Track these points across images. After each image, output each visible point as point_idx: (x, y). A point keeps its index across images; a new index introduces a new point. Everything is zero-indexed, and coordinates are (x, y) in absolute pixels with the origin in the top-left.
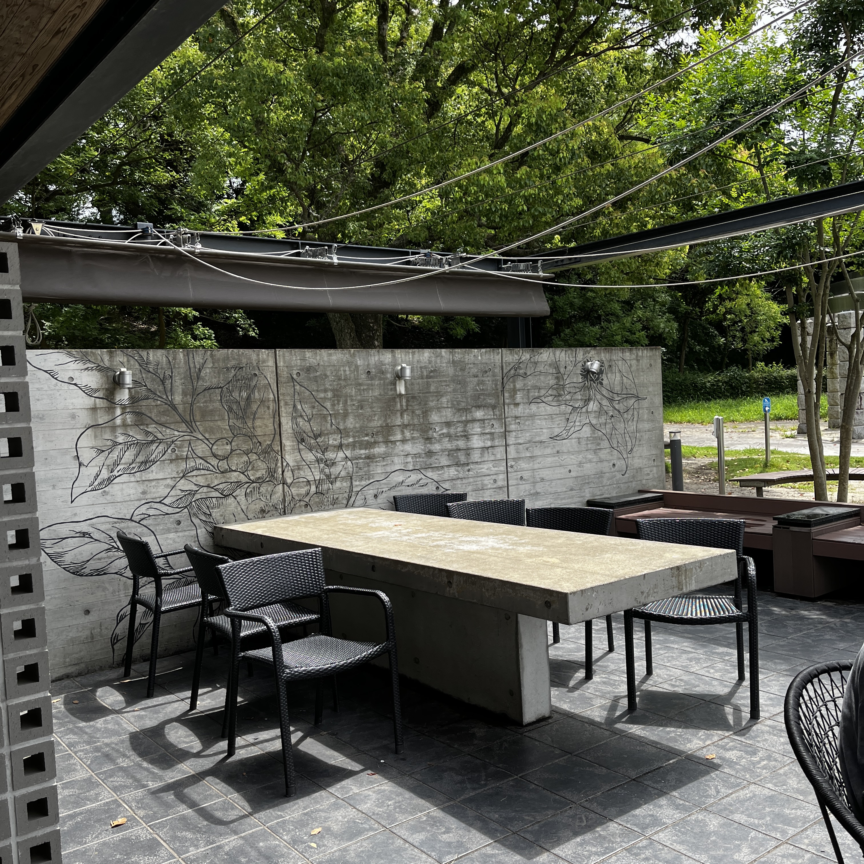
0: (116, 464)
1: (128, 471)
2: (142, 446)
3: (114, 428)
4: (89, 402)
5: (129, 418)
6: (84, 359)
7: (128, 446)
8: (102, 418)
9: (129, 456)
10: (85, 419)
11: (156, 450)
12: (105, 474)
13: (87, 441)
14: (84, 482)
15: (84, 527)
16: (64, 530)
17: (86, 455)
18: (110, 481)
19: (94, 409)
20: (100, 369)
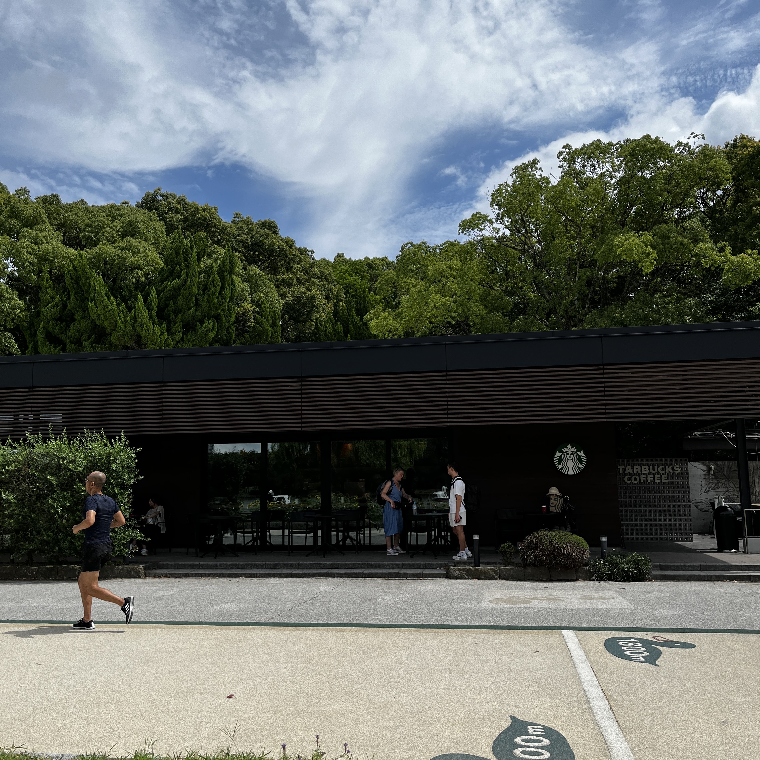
0: (710, 487)
1: (713, 489)
2: (716, 484)
3: (710, 479)
4: (704, 473)
5: (713, 477)
6: (703, 464)
7: (713, 483)
8: (707, 477)
9: (713, 485)
10: (703, 477)
11: (720, 485)
12: (707, 489)
13: (704, 482)
14: (703, 491)
15: (703, 501)
16: (698, 501)
17: (703, 485)
18: (709, 491)
19: (705, 475)
20: (706, 466)
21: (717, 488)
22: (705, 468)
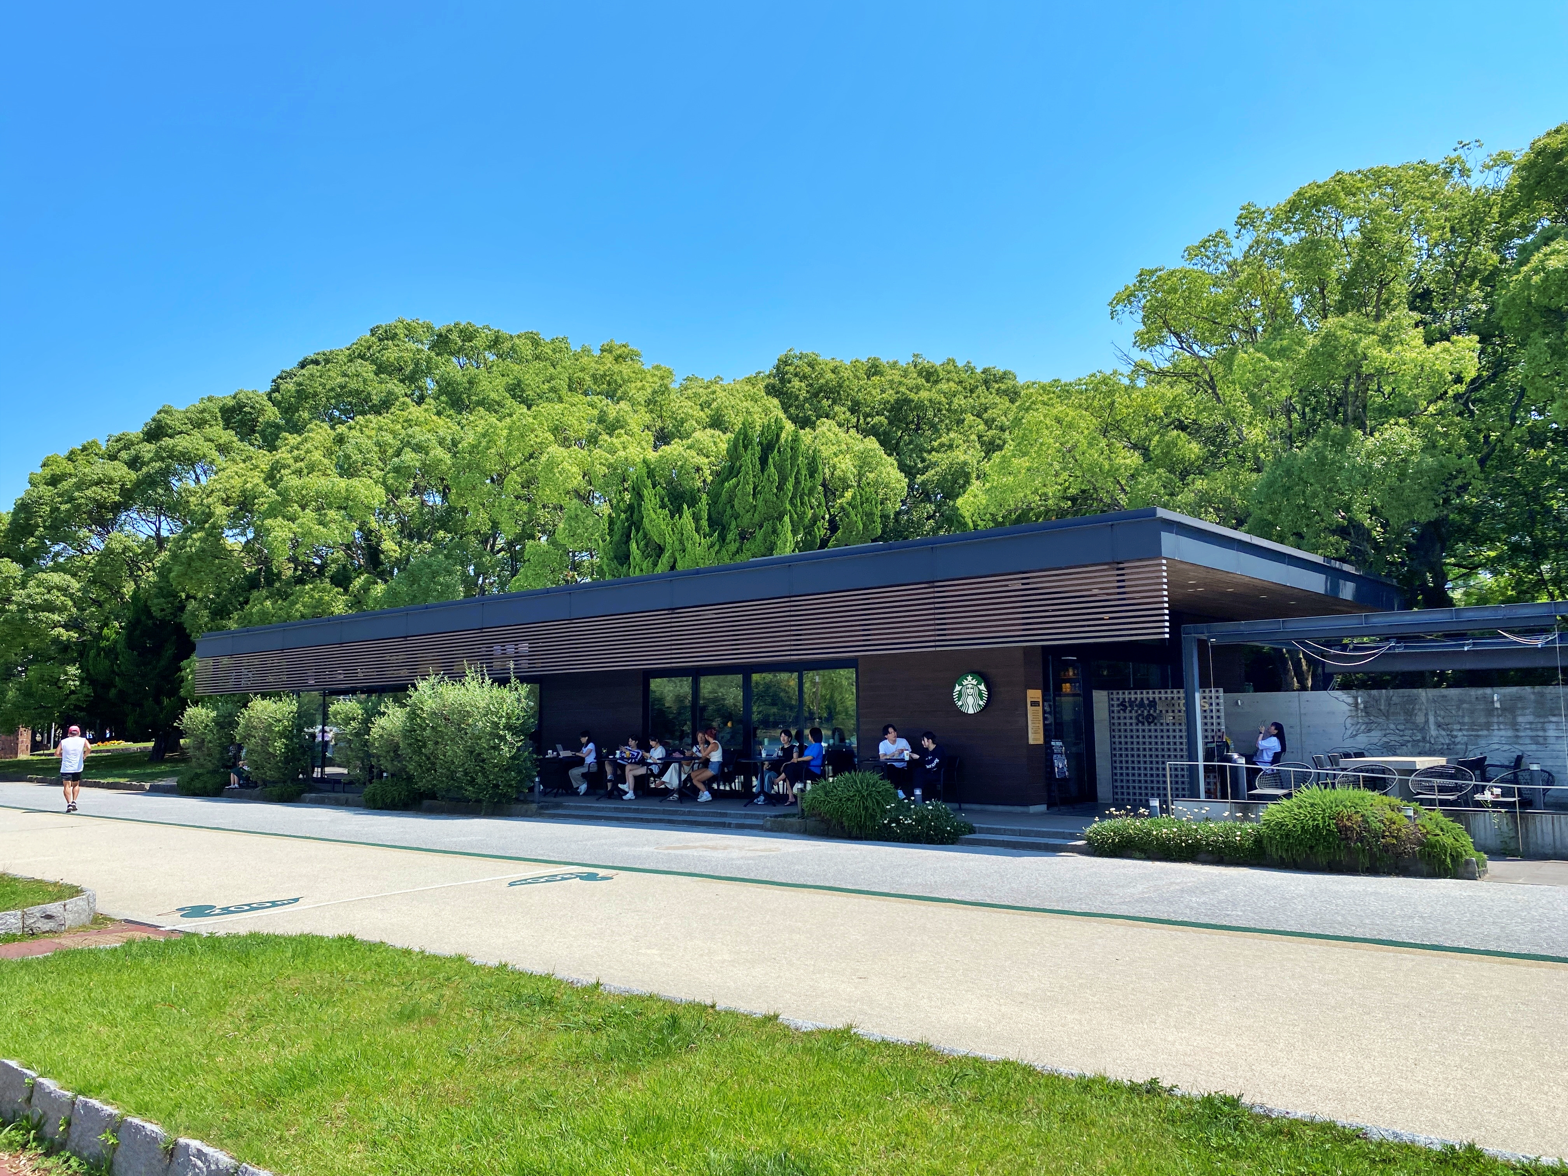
0: (1359, 730)
1: (1363, 732)
2: (1368, 724)
3: (1357, 718)
5: (1363, 714)
6: (1347, 694)
7: (1363, 723)
8: (1354, 714)
9: (1363, 727)
10: (1347, 714)
11: (1374, 726)
13: (1348, 721)
17: (1348, 726)
19: (1350, 710)
20: (1352, 697)
21: (1369, 731)
22: (1350, 700)
